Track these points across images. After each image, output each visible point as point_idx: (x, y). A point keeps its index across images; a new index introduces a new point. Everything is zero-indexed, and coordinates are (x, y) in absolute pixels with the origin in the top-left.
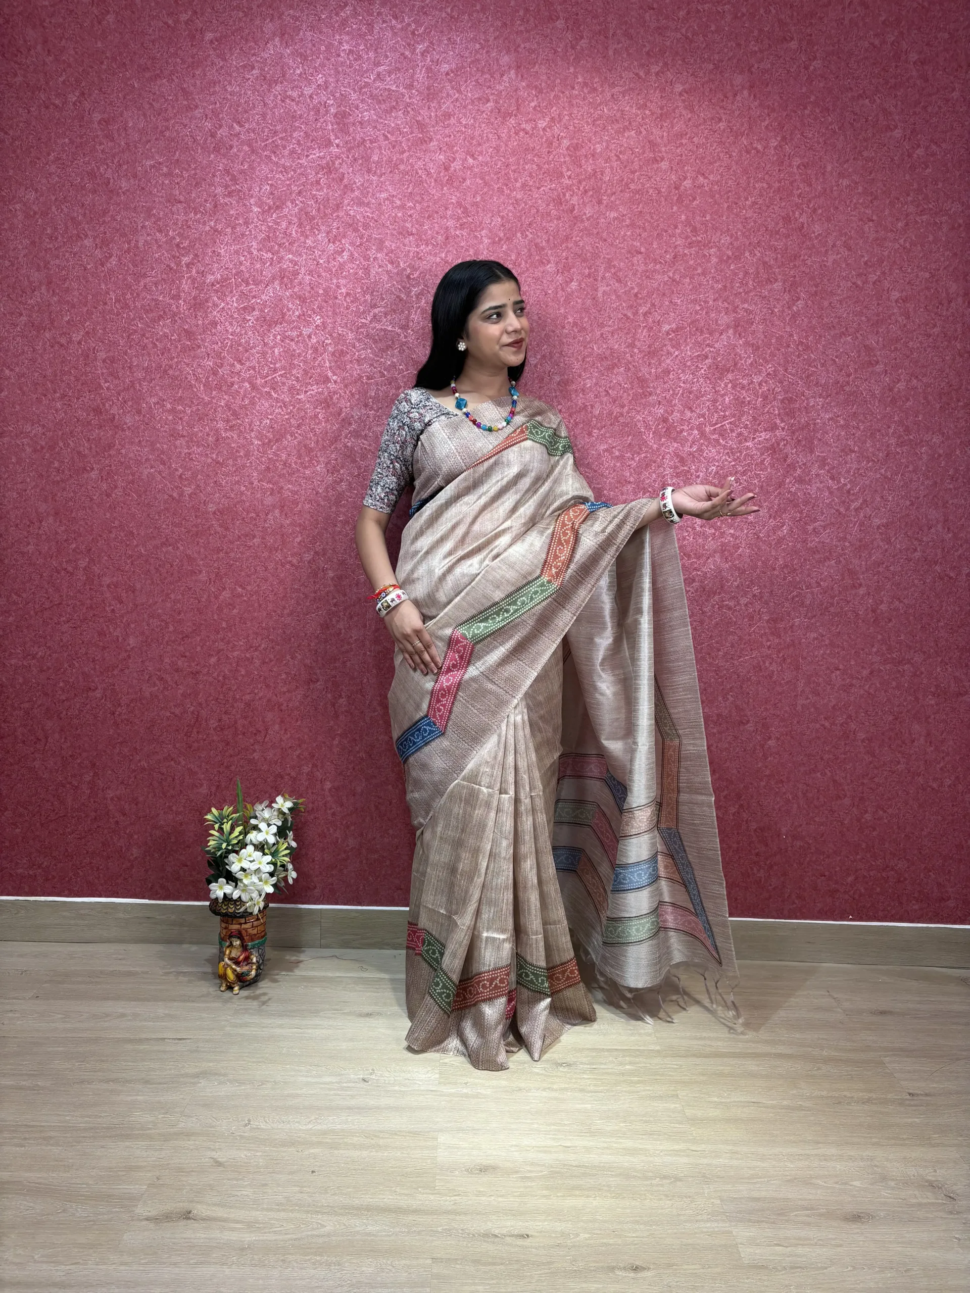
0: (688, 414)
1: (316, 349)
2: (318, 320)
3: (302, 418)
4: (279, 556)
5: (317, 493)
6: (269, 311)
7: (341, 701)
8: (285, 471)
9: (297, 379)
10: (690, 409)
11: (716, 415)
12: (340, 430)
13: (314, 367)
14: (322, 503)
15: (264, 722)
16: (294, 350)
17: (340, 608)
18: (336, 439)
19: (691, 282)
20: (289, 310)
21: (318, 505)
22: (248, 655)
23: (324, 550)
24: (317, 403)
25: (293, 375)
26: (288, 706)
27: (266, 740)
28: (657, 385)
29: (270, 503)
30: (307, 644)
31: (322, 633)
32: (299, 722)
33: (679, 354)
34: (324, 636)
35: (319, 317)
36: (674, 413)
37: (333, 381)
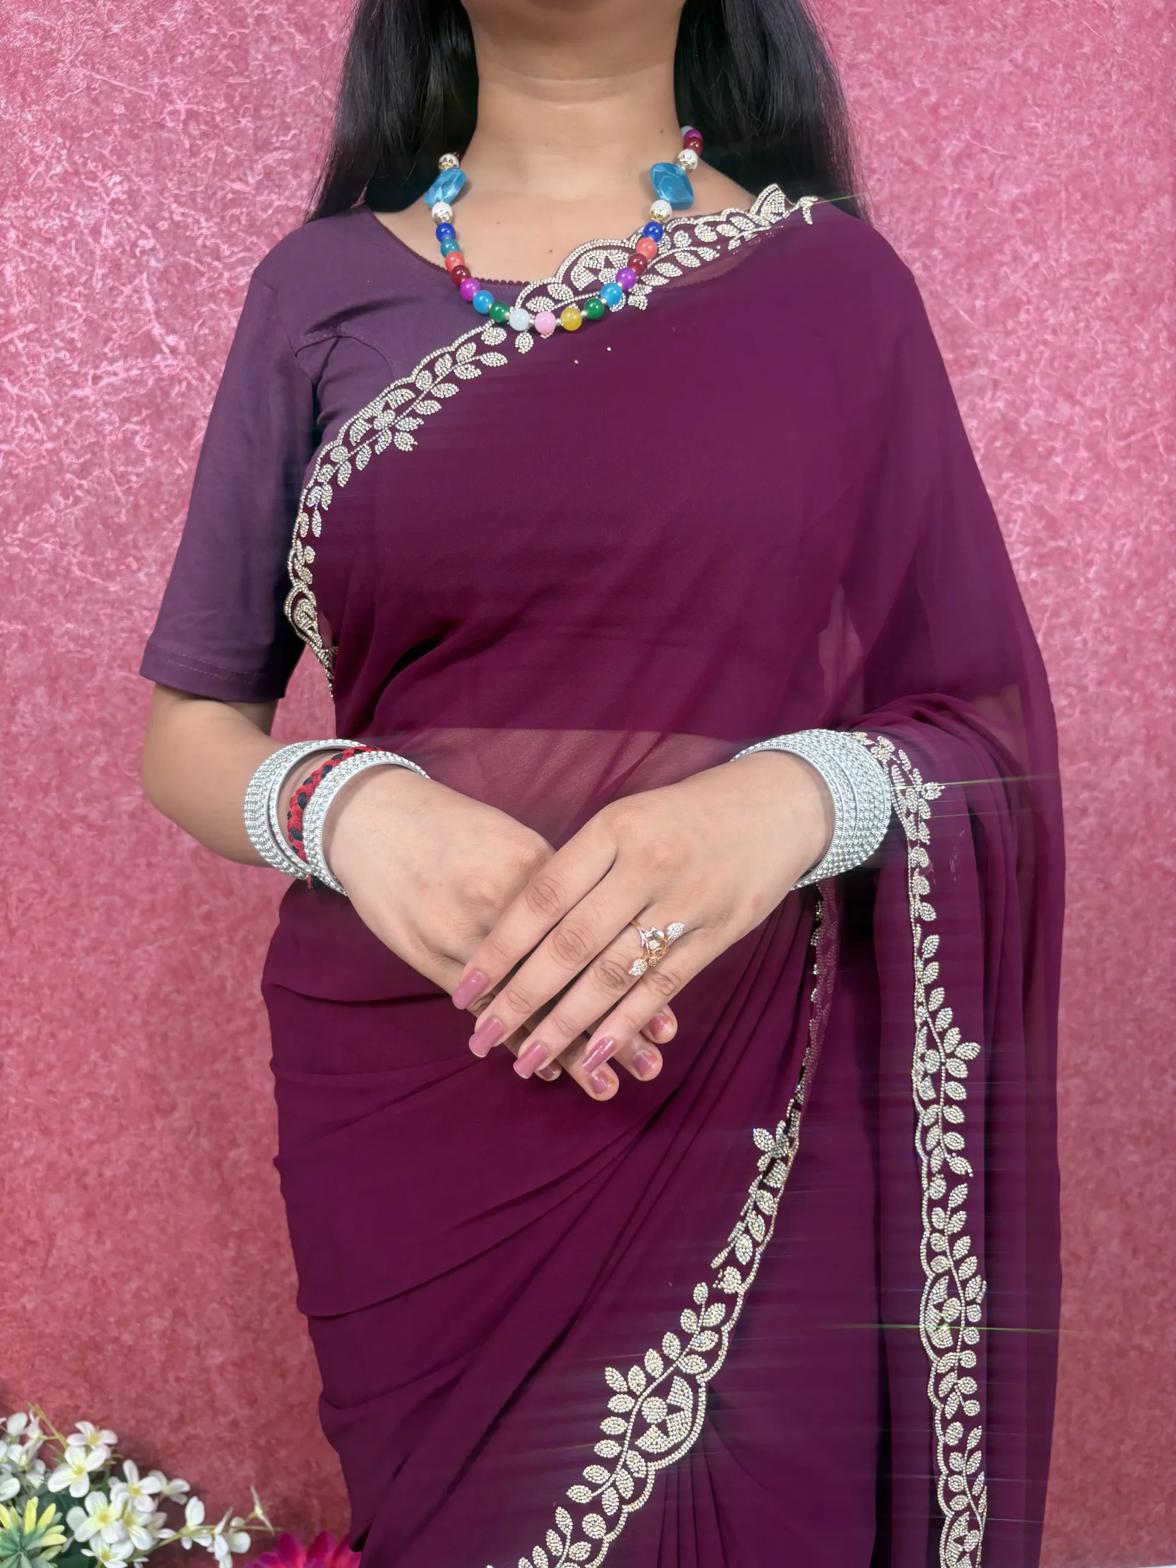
0: (1065, 408)
1: (117, 265)
2: (115, 186)
3: (91, 448)
4: (52, 804)
7: (233, 1154)
8: (54, 587)
9: (71, 346)
10: (1070, 397)
11: (1131, 412)
13: (115, 310)
15: (41, 1218)
16: (56, 268)
17: (221, 926)
19: (1069, 78)
20: (35, 161)
24: (128, 408)
25: (57, 335)
26: (101, 1175)
27: (51, 1262)
28: (988, 340)
29: (19, 672)
30: (139, 1021)
31: (178, 991)
32: (133, 1212)
33: (1041, 260)
34: (181, 999)
35: (117, 178)
36: (1032, 410)
37: (166, 350)
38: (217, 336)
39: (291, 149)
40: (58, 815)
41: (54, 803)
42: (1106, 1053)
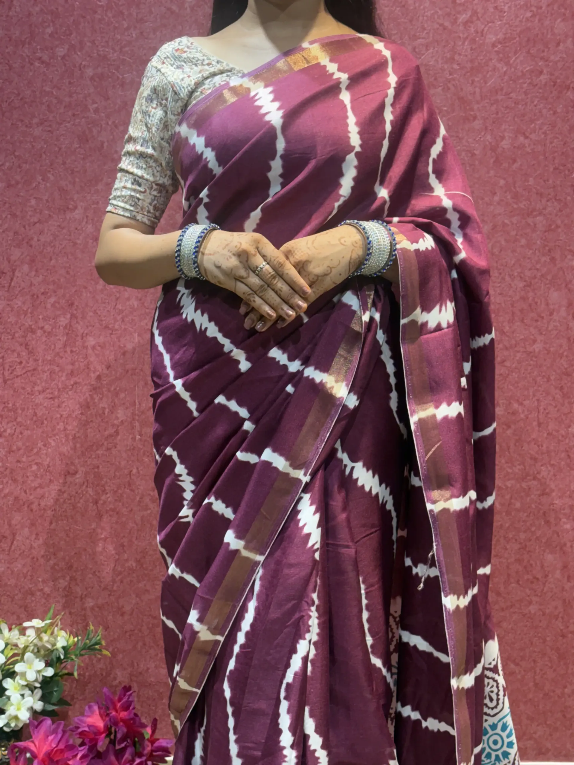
21: (75, 259)
23: (83, 312)
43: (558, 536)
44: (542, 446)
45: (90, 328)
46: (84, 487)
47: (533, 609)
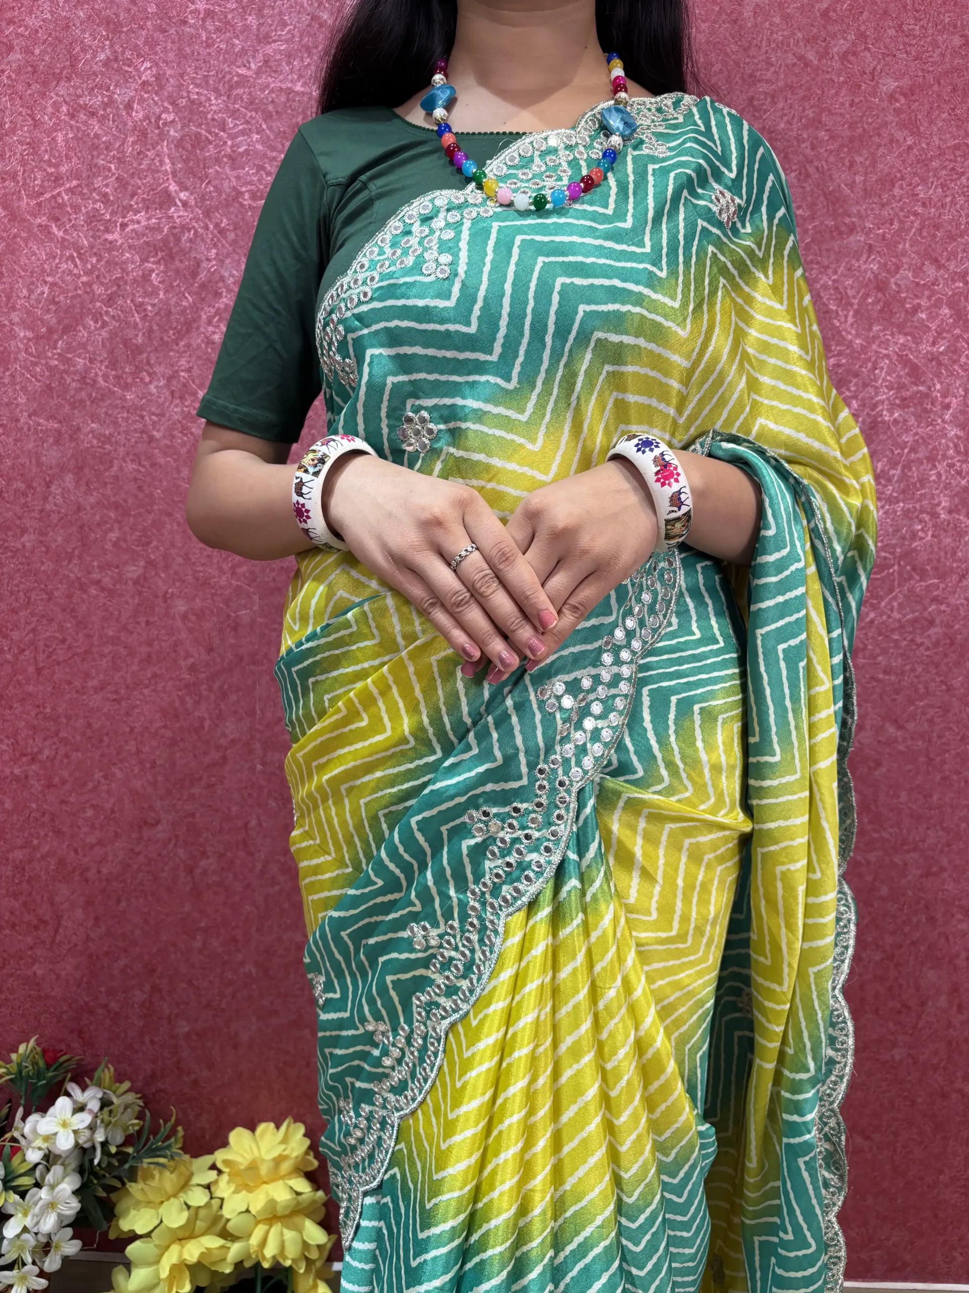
1: (144, 134)
2: (147, 70)
3: (117, 282)
5: (151, 439)
6: (44, 52)
7: (203, 863)
8: (83, 394)
9: (105, 199)
10: (935, 261)
12: (196, 309)
13: (139, 171)
14: (162, 461)
15: (52, 904)
16: (97, 136)
17: (202, 676)
18: (189, 326)
20: (84, 50)
21: (153, 465)
22: (17, 771)
23: (165, 556)
24: (149, 250)
25: (95, 189)
26: (99, 872)
27: (58, 938)
28: (866, 210)
29: (54, 462)
30: (133, 750)
31: (165, 727)
32: (123, 904)
33: (915, 143)
34: (169, 734)
35: (148, 64)
36: (902, 271)
37: (179, 203)
38: (220, 194)
39: (287, 41)
40: (79, 579)
41: (76, 570)
42: (941, 833)
43: (947, 940)
44: (931, 796)
45: (178, 584)
46: (171, 845)
47: (898, 1054)
